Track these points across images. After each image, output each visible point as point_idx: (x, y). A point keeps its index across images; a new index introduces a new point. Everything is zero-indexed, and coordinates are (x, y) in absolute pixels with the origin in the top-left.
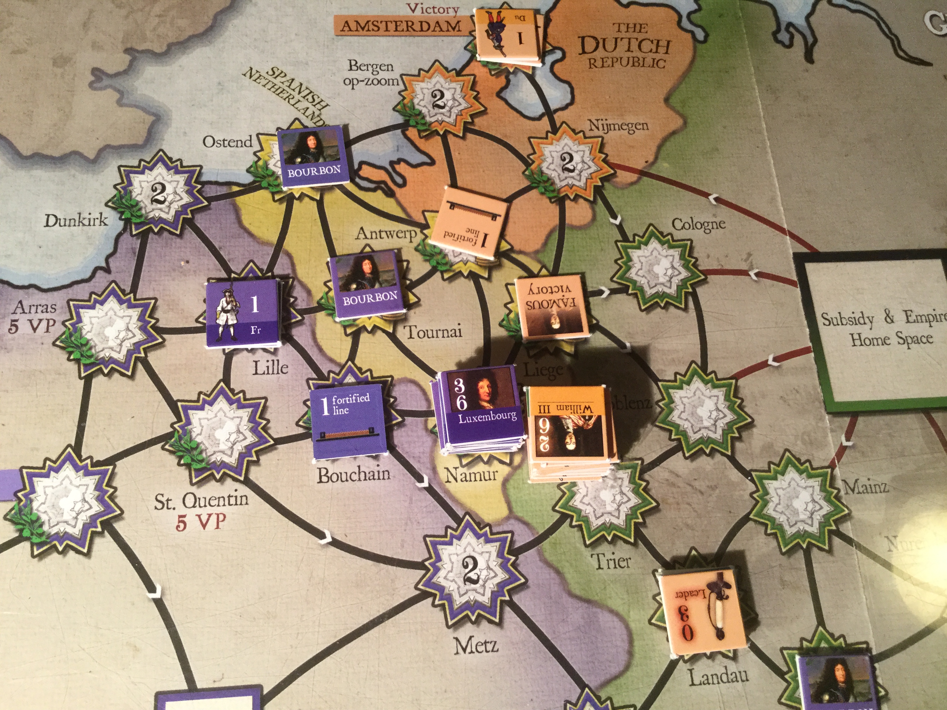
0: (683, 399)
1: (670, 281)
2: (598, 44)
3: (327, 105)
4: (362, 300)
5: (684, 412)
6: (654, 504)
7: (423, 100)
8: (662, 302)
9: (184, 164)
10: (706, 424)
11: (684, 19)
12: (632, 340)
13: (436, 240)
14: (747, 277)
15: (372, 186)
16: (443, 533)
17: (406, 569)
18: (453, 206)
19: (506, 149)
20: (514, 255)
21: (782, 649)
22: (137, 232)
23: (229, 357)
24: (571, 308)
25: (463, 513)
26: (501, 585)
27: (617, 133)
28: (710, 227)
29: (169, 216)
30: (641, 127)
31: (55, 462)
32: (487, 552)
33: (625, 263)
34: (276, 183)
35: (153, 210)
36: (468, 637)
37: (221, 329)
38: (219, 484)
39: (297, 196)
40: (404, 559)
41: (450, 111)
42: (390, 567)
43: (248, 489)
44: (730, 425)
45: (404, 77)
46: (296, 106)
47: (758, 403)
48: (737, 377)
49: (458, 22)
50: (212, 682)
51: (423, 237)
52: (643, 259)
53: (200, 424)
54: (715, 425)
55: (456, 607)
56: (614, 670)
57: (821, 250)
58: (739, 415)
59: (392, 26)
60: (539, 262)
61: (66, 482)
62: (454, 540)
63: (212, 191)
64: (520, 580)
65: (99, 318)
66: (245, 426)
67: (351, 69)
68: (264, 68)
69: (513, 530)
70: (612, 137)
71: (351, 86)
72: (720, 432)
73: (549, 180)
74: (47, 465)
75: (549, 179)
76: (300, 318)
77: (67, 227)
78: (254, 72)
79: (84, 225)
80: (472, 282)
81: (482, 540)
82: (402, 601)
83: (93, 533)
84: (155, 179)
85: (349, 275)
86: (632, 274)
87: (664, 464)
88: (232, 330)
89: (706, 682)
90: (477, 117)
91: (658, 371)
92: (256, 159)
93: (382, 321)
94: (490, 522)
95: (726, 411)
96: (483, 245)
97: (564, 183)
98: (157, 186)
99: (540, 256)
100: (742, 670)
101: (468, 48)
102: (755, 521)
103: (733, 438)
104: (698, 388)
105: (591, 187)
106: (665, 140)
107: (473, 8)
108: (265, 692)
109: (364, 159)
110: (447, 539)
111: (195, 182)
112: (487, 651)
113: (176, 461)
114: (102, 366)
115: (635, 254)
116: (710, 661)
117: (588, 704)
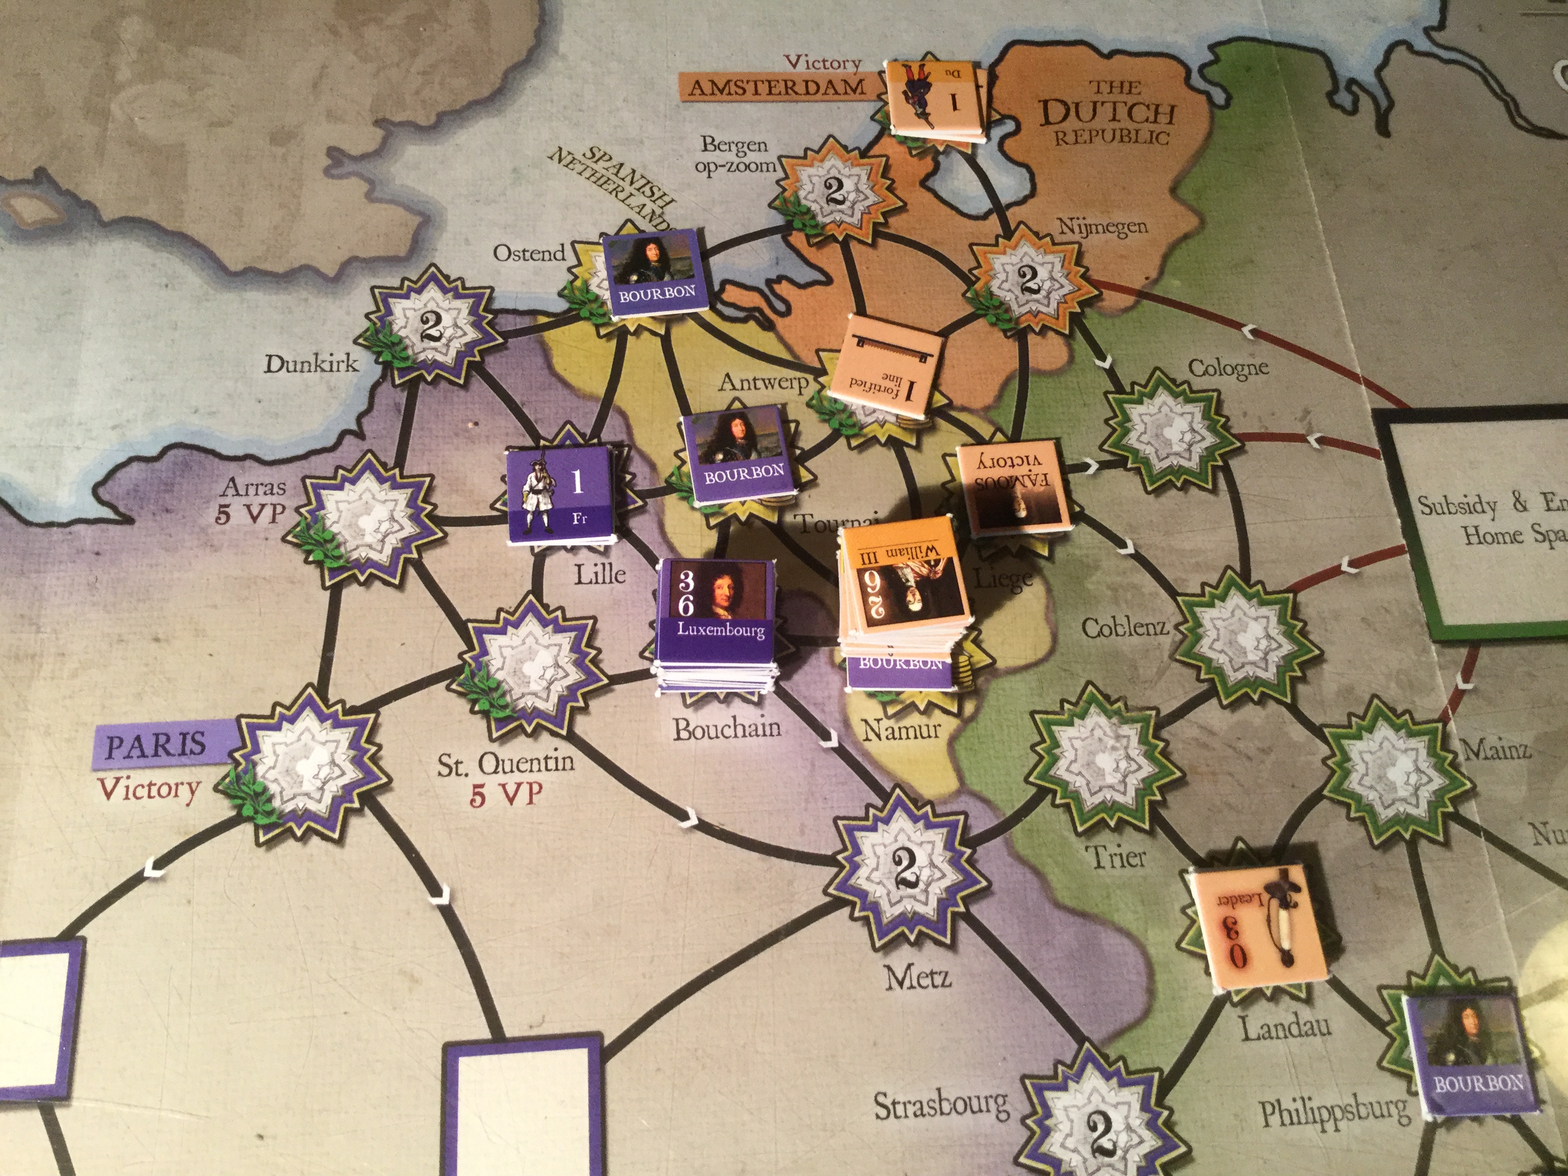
0: (1216, 622)
1: (1189, 450)
2: (1068, 110)
3: (673, 201)
4: (732, 476)
5: (1217, 640)
6: (1178, 774)
7: (813, 192)
8: (1178, 480)
9: (468, 285)
10: (1252, 657)
11: (1195, 76)
12: (1135, 536)
13: (837, 390)
14: (1305, 445)
15: (741, 314)
16: (862, 813)
17: (809, 866)
18: (862, 341)
19: (937, 262)
20: (954, 413)
21: (1380, 988)
22: (402, 381)
23: (540, 558)
24: (1042, 488)
25: (892, 785)
26: (952, 891)
27: (1101, 235)
28: (1246, 371)
29: (449, 359)
30: (1137, 228)
31: (288, 708)
32: (929, 842)
33: (1121, 424)
34: (601, 311)
35: (424, 350)
36: (905, 966)
37: (529, 517)
38: (530, 740)
39: (632, 329)
40: (806, 850)
41: (852, 207)
42: (785, 863)
43: (573, 748)
44: (1288, 659)
45: (783, 160)
46: (626, 202)
47: (1329, 628)
48: (1295, 589)
49: (861, 81)
50: (526, 1027)
51: (818, 387)
52: (1146, 419)
53: (501, 654)
54: (1265, 659)
55: (885, 921)
56: (1128, 1017)
57: (1413, 406)
58: (1301, 645)
59: (763, 88)
60: (991, 422)
61: (306, 737)
62: (879, 824)
63: (508, 323)
64: (980, 882)
65: (349, 503)
66: (566, 658)
67: (706, 150)
68: (580, 149)
69: (967, 810)
70: (1094, 243)
71: (706, 174)
72: (1273, 669)
73: (1003, 306)
74: (277, 712)
75: (1002, 303)
76: (640, 503)
77: (298, 374)
78: (564, 154)
79: (323, 370)
80: (893, 452)
81: (921, 824)
82: (804, 911)
83: (348, 811)
84: (425, 305)
85: (712, 441)
86: (1132, 439)
87: (1191, 716)
88: (545, 519)
89: (1267, 1035)
90: (891, 216)
91: (1176, 580)
92: (572, 278)
93: (762, 508)
94: (932, 799)
95: (1282, 639)
96: (908, 398)
97: (1024, 309)
98: (428, 315)
99: (993, 414)
100: (1321, 1018)
101: (877, 117)
102: (1332, 800)
103: (1294, 680)
104: (1238, 606)
105: (1064, 316)
106: (1173, 247)
107: (882, 61)
108: (607, 1042)
109: (731, 277)
110: (869, 823)
111: (484, 310)
112: (934, 986)
113: (468, 707)
114: (356, 571)
115: (1135, 411)
116: (1271, 1004)
117: (1090, 1066)
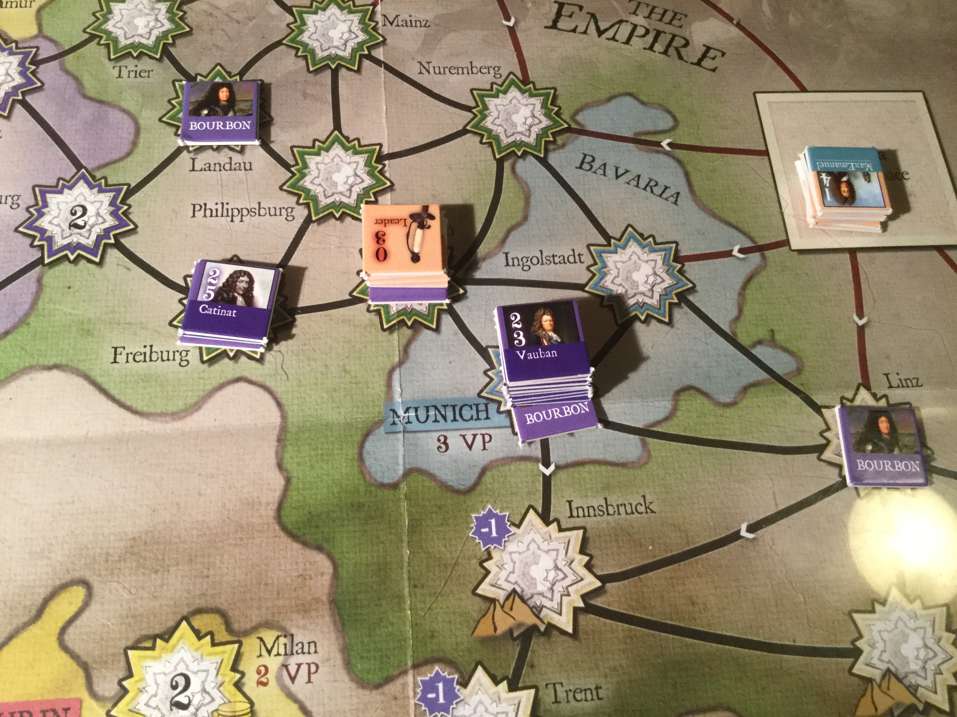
6: (188, 29)
21: (292, 147)
26: (16, 88)
64: (36, 84)
69: (39, 46)
89: (207, 169)
94: (18, 39)
100: (247, 161)
102: (288, 46)
117: (82, 181)
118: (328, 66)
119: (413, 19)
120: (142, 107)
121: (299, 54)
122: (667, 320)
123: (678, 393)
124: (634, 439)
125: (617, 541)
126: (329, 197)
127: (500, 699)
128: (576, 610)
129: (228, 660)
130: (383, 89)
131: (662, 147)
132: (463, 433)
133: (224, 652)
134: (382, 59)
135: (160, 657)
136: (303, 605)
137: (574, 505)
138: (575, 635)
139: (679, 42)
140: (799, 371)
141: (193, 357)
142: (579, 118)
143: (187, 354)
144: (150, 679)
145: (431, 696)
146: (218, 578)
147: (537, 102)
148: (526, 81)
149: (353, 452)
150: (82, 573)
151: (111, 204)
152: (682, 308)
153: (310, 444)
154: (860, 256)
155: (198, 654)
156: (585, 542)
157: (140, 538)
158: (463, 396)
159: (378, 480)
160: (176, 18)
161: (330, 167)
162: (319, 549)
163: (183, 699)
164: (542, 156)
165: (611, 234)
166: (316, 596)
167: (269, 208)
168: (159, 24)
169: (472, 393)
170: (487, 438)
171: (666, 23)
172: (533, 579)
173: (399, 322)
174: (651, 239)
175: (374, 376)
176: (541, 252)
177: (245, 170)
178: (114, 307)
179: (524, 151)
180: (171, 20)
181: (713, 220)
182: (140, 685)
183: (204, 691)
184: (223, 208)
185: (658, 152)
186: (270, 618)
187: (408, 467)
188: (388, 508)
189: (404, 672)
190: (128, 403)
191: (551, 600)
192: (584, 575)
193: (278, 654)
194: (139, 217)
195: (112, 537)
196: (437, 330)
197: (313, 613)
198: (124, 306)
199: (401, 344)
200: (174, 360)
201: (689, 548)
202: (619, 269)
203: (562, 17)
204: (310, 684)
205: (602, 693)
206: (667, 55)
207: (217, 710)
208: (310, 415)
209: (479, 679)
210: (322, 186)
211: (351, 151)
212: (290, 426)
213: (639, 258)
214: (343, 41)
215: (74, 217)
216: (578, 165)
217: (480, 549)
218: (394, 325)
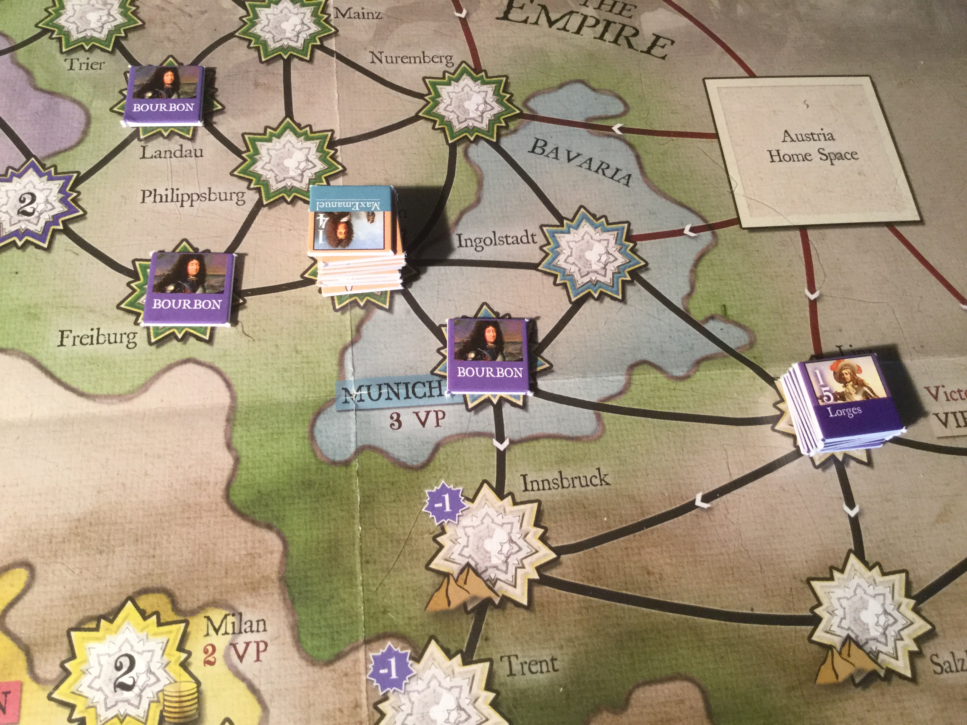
6: (140, 24)
21: (244, 134)
56: (65, 145)
89: (158, 156)
100: (198, 149)
102: (240, 38)
116: (166, 141)
117: (31, 170)
118: (280, 56)
119: (365, 11)
120: (94, 97)
121: (252, 45)
122: (620, 297)
123: (632, 367)
124: (589, 413)
125: (572, 513)
126: (281, 181)
127: (453, 673)
128: (531, 582)
129: (175, 640)
130: (335, 78)
131: (613, 131)
132: (416, 410)
133: (170, 632)
134: (334, 48)
135: (103, 638)
136: (252, 583)
137: (529, 480)
138: (530, 607)
139: (628, 32)
140: (752, 344)
141: (141, 339)
142: (531, 104)
143: (134, 336)
144: (93, 661)
145: (383, 671)
146: (164, 558)
147: (490, 89)
148: (478, 69)
149: (304, 430)
150: (25, 555)
151: (60, 192)
152: (634, 285)
153: (260, 424)
154: (810, 232)
155: (143, 635)
156: (539, 514)
157: (85, 518)
158: (414, 373)
159: (330, 457)
160: (129, 13)
161: (282, 153)
162: (269, 527)
163: (127, 680)
164: (495, 140)
165: (564, 216)
166: (265, 574)
167: (220, 193)
168: (112, 19)
169: (424, 370)
170: (440, 415)
171: (616, 14)
172: (487, 552)
173: (351, 303)
174: (603, 220)
175: (325, 355)
176: (494, 232)
177: (196, 156)
178: (61, 291)
179: (477, 136)
180: (124, 14)
181: (664, 200)
182: (83, 667)
183: (149, 671)
184: (173, 193)
185: (609, 136)
186: (218, 597)
187: (360, 444)
188: (340, 485)
189: (356, 649)
190: (74, 385)
191: (506, 572)
192: (539, 547)
193: (226, 633)
194: (88, 203)
195: (56, 519)
196: (390, 310)
197: (262, 592)
198: (72, 290)
199: (353, 322)
200: (121, 342)
201: (644, 519)
202: (572, 249)
203: (513, 9)
204: (258, 663)
205: (557, 665)
206: (617, 44)
207: (162, 691)
208: (260, 395)
209: (432, 654)
210: (273, 171)
211: (303, 137)
212: (239, 406)
213: (592, 238)
214: (295, 33)
215: (23, 205)
216: (531, 150)
217: (433, 524)
218: (347, 305)
